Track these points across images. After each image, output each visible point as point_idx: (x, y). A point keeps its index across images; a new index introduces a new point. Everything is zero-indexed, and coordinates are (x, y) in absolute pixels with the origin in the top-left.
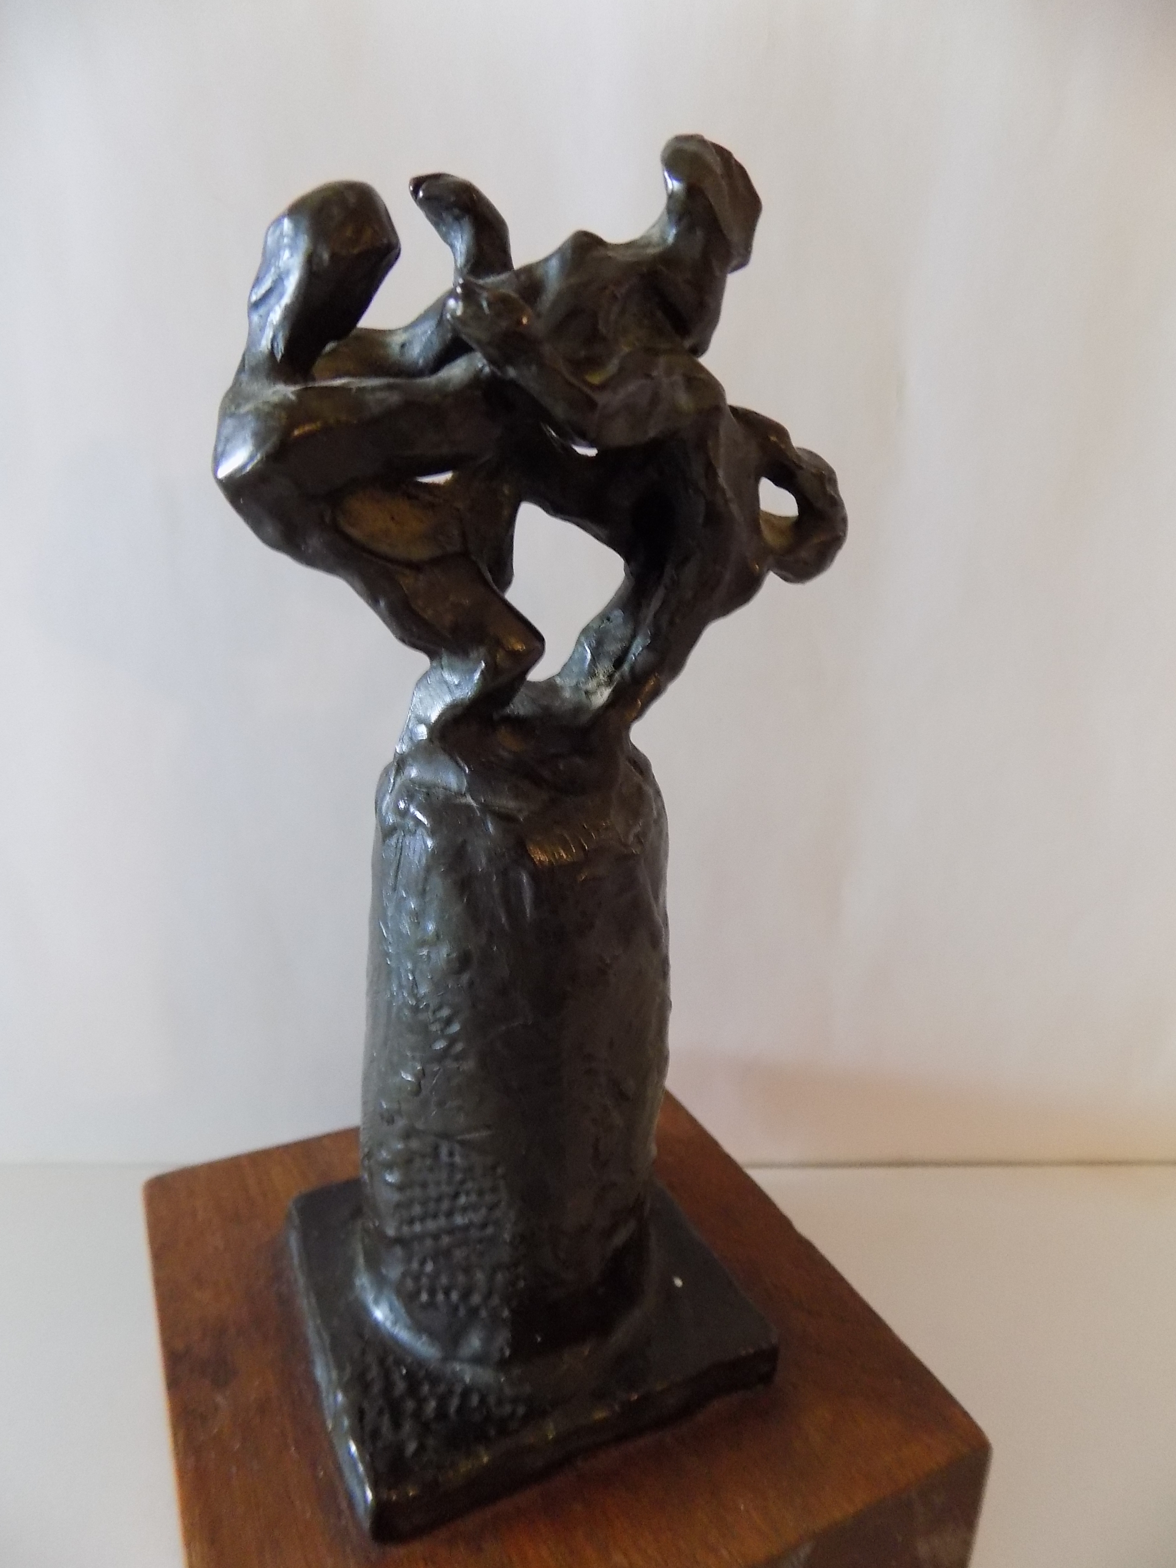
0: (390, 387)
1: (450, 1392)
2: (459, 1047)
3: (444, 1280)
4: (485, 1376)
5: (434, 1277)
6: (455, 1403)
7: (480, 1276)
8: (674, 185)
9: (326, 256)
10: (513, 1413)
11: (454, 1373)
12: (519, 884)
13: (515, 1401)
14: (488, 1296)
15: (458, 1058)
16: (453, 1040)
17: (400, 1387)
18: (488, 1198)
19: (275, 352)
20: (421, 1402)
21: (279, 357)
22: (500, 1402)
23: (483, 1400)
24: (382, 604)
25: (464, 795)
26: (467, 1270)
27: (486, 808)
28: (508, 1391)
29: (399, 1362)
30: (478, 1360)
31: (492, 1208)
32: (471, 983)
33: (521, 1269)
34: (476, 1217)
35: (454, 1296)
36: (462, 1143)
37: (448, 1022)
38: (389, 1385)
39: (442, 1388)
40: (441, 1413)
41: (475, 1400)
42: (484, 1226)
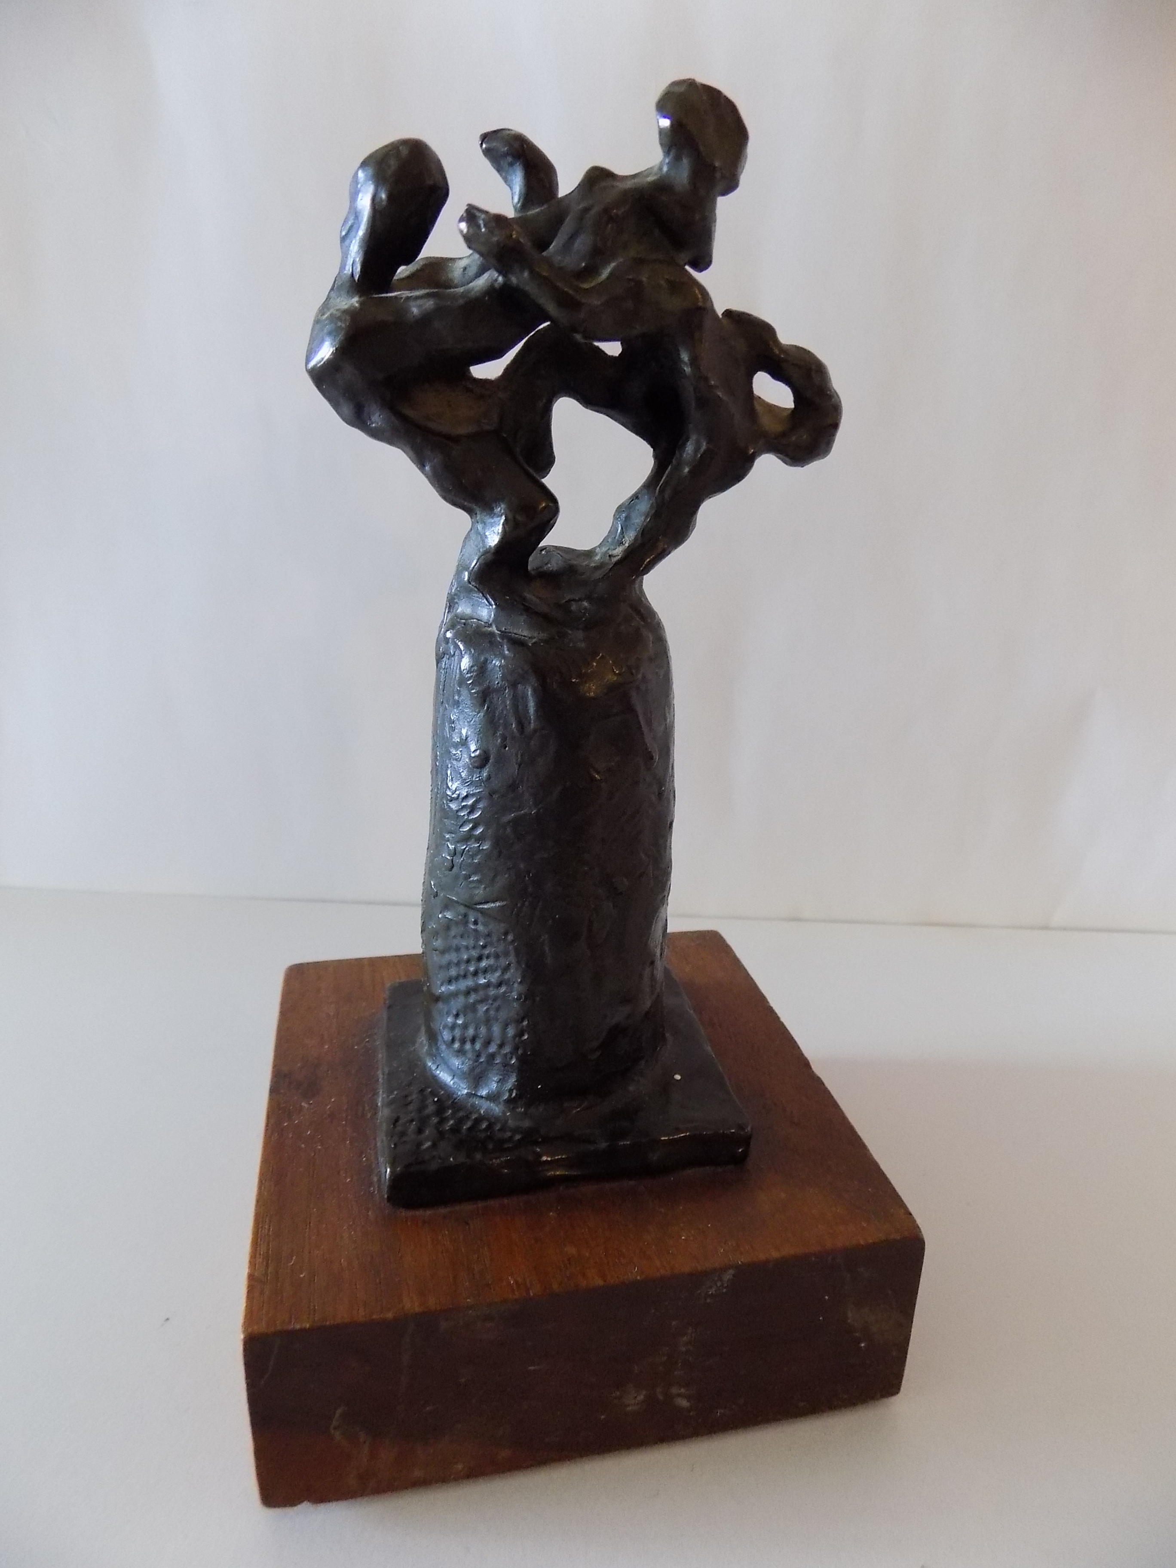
0: (428, 296)
1: (467, 1117)
2: (479, 831)
3: (471, 1032)
4: (497, 1109)
5: (465, 1026)
6: (469, 1124)
7: (496, 1029)
8: (666, 123)
9: (384, 196)
10: (511, 1138)
11: (473, 1105)
12: (525, 697)
13: (516, 1130)
14: (501, 1046)
15: (480, 839)
16: (476, 824)
17: (431, 1109)
18: (503, 962)
19: (354, 273)
20: (443, 1121)
21: (356, 278)
22: (502, 1129)
23: (490, 1126)
24: (427, 468)
25: (490, 626)
26: (488, 1022)
27: (504, 635)
28: (511, 1123)
29: (433, 1094)
30: (491, 1097)
31: (506, 969)
32: (489, 777)
33: (525, 1023)
34: (494, 977)
35: (478, 1046)
36: (482, 911)
37: (472, 809)
38: (422, 1107)
39: (461, 1114)
40: (455, 1130)
41: (484, 1125)
42: (499, 985)
